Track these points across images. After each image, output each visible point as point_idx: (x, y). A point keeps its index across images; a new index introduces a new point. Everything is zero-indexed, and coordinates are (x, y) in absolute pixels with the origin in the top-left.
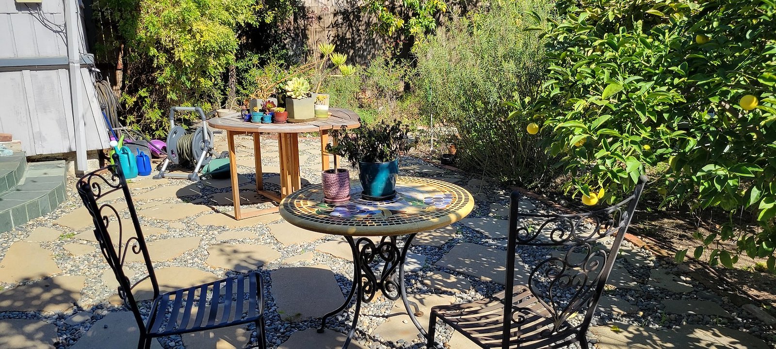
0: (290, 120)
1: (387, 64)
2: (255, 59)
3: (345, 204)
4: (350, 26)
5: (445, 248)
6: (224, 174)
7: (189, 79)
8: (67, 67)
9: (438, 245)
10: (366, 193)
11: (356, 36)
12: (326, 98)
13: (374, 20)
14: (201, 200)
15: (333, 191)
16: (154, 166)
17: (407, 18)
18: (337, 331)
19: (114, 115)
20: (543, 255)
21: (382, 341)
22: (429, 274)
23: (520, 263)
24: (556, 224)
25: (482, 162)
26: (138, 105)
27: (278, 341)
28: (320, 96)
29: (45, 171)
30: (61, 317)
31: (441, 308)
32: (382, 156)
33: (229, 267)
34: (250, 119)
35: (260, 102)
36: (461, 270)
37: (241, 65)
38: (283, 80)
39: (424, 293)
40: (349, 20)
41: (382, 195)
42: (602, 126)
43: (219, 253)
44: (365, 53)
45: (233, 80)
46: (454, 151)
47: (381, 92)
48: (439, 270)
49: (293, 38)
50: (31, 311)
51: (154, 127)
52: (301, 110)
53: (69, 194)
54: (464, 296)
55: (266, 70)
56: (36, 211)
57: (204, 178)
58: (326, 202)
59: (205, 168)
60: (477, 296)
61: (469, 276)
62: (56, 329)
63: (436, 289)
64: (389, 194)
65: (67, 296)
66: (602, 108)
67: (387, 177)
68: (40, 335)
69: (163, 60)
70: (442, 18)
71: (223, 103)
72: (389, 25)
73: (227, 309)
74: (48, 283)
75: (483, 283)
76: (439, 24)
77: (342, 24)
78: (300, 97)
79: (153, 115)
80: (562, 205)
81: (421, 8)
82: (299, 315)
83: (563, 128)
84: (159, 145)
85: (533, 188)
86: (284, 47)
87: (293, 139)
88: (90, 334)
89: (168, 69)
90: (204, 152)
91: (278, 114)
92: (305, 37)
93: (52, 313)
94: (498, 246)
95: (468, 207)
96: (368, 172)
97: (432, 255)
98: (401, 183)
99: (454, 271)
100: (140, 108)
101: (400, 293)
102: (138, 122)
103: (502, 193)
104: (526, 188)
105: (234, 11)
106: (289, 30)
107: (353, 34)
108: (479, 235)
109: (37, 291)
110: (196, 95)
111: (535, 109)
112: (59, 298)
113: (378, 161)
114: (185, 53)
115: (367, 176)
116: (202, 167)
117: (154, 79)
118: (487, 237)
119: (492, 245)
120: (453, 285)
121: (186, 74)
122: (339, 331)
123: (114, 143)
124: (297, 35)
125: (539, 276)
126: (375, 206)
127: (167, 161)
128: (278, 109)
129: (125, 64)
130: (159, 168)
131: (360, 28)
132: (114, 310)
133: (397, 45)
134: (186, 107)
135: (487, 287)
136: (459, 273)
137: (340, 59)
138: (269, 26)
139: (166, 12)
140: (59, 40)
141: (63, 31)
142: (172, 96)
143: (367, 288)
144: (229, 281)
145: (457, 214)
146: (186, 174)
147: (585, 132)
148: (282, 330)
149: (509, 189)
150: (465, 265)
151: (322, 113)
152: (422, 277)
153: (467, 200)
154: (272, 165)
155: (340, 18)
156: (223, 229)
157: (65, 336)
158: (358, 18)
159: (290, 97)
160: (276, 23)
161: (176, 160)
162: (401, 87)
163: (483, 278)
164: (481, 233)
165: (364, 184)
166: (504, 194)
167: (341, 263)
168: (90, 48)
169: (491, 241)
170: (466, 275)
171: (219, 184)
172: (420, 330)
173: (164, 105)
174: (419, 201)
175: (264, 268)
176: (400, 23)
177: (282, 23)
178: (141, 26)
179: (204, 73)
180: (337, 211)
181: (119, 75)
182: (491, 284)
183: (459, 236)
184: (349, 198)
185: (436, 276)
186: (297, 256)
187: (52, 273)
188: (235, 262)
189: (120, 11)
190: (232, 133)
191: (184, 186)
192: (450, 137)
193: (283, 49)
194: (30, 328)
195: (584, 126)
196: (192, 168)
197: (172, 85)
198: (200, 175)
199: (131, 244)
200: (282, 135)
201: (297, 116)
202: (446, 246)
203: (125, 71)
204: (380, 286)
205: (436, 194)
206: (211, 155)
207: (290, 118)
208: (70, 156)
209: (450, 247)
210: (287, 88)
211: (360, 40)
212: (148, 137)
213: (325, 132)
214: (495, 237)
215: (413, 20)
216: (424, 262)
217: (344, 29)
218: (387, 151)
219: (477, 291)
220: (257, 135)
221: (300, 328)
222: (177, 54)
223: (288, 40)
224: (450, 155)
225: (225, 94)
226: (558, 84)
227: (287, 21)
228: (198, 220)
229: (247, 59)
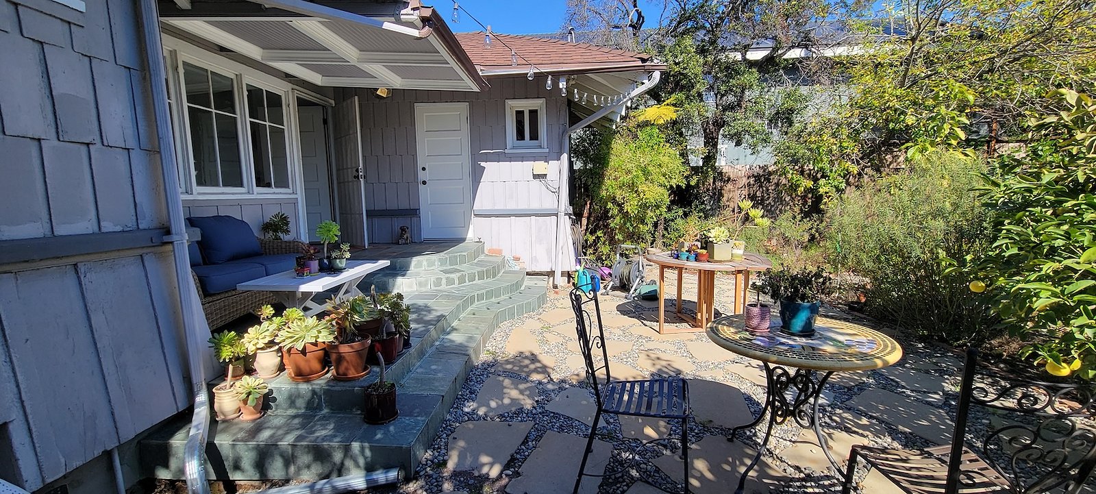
0: (710, 260)
1: (794, 217)
2: (681, 212)
3: (764, 334)
4: (761, 186)
5: (856, 390)
6: (652, 297)
7: (632, 225)
8: (556, 215)
9: (847, 386)
10: (786, 327)
11: (765, 195)
12: (742, 244)
13: (784, 181)
14: (634, 315)
15: (755, 322)
16: (602, 286)
17: (816, 180)
18: (745, 443)
19: (580, 248)
20: (978, 418)
21: (789, 463)
22: (838, 411)
23: (947, 421)
24: (995, 388)
25: (896, 312)
26: (595, 242)
27: (693, 440)
28: (737, 242)
29: (536, 282)
30: (540, 383)
31: (864, 447)
32: (803, 297)
33: (654, 370)
34: (678, 257)
35: (687, 245)
36: (874, 415)
37: (668, 216)
38: (707, 229)
39: (833, 428)
40: (760, 181)
41: (801, 332)
42: (1081, 292)
43: (647, 357)
44: (773, 209)
45: (661, 227)
46: (863, 300)
47: (787, 241)
48: (849, 409)
49: (711, 197)
50: (523, 375)
51: (604, 259)
52: (719, 253)
53: (548, 299)
54: (879, 440)
55: (689, 220)
56: (530, 308)
57: (636, 299)
58: (746, 330)
59: (638, 291)
60: (894, 444)
61: (883, 422)
62: (537, 391)
63: (846, 427)
64: (808, 331)
65: (544, 370)
66: (1080, 272)
67: (807, 316)
68: (528, 393)
69: (616, 212)
70: (851, 179)
71: (652, 244)
72: (798, 186)
73: (660, 403)
74: (534, 358)
75: (901, 432)
76: (848, 183)
77: (754, 185)
78: (721, 242)
79: (605, 249)
80: (1001, 369)
81: (831, 171)
82: (711, 421)
83: (1022, 289)
84: (607, 271)
85: (959, 346)
86: (703, 203)
87: (711, 274)
88: (557, 399)
89: (618, 218)
90: (638, 279)
91: (702, 255)
92: (721, 195)
93: (535, 379)
94: (917, 398)
95: (896, 355)
96: (789, 309)
97: (840, 393)
98: (820, 322)
99: (866, 414)
100: (596, 244)
101: (813, 423)
102: (594, 253)
103: (920, 346)
104: (951, 345)
105: (669, 177)
106: (708, 190)
107: (763, 192)
108: (894, 384)
109: (527, 362)
110: (634, 237)
111: (980, 267)
112: (539, 370)
113: (800, 302)
114: (631, 207)
115: (788, 313)
116: (636, 290)
117: (608, 225)
118: (903, 387)
119: (910, 396)
120: (864, 427)
121: (630, 222)
122: (747, 444)
123: (578, 267)
124: (714, 194)
125: (974, 440)
126: (794, 340)
127: (612, 283)
128: (701, 250)
129: (590, 214)
130: (605, 288)
131: (770, 188)
132: (573, 386)
133: (806, 202)
134: (628, 245)
135: (906, 438)
136: (871, 417)
137: (756, 213)
138: (693, 187)
139: (622, 178)
140: (555, 197)
141: (557, 192)
142: (619, 237)
143: (780, 413)
144: (652, 382)
145: (883, 360)
146: (624, 294)
147: (1054, 295)
148: (696, 431)
149: (929, 343)
150: (878, 410)
151: (737, 257)
152: (830, 412)
153: (894, 349)
154: (691, 293)
155: (752, 180)
156: (649, 339)
157: (542, 397)
158: (768, 180)
159: (712, 242)
160: (698, 185)
161: (618, 283)
162: (807, 237)
163: (900, 427)
164: (897, 382)
165: (783, 319)
166: (923, 347)
167: (749, 385)
168: (571, 203)
169: (908, 392)
170: (881, 421)
171: (646, 304)
172: (832, 463)
173: (612, 241)
174: (840, 342)
175: (681, 376)
176: (810, 184)
177: (703, 184)
178: (604, 187)
179: (643, 221)
180: (759, 340)
181: (584, 221)
182: (911, 436)
183: (871, 381)
184: (769, 330)
185: (845, 415)
186: (709, 371)
187: (536, 352)
188: (659, 367)
189: (592, 178)
190: (663, 267)
191: (622, 303)
192: (857, 286)
193: (702, 205)
194: (522, 386)
195: (1054, 289)
196: (628, 291)
197: (620, 229)
198: (633, 296)
199: (595, 342)
200: (702, 271)
201: (716, 257)
202: (856, 388)
203: (588, 219)
204: (793, 414)
205: (857, 337)
206: (642, 282)
207: (710, 259)
208: (551, 274)
209: (861, 390)
210: (709, 235)
211: (769, 198)
212: (600, 265)
213: (740, 272)
214: (914, 388)
215: (822, 182)
216: (832, 399)
217: (754, 189)
218: (809, 293)
219: (893, 439)
220: (680, 270)
221: (712, 433)
222: (626, 208)
223: (707, 197)
224: (858, 302)
225: (654, 237)
226: (1014, 243)
227: (707, 184)
228: (631, 330)
229: (673, 212)
